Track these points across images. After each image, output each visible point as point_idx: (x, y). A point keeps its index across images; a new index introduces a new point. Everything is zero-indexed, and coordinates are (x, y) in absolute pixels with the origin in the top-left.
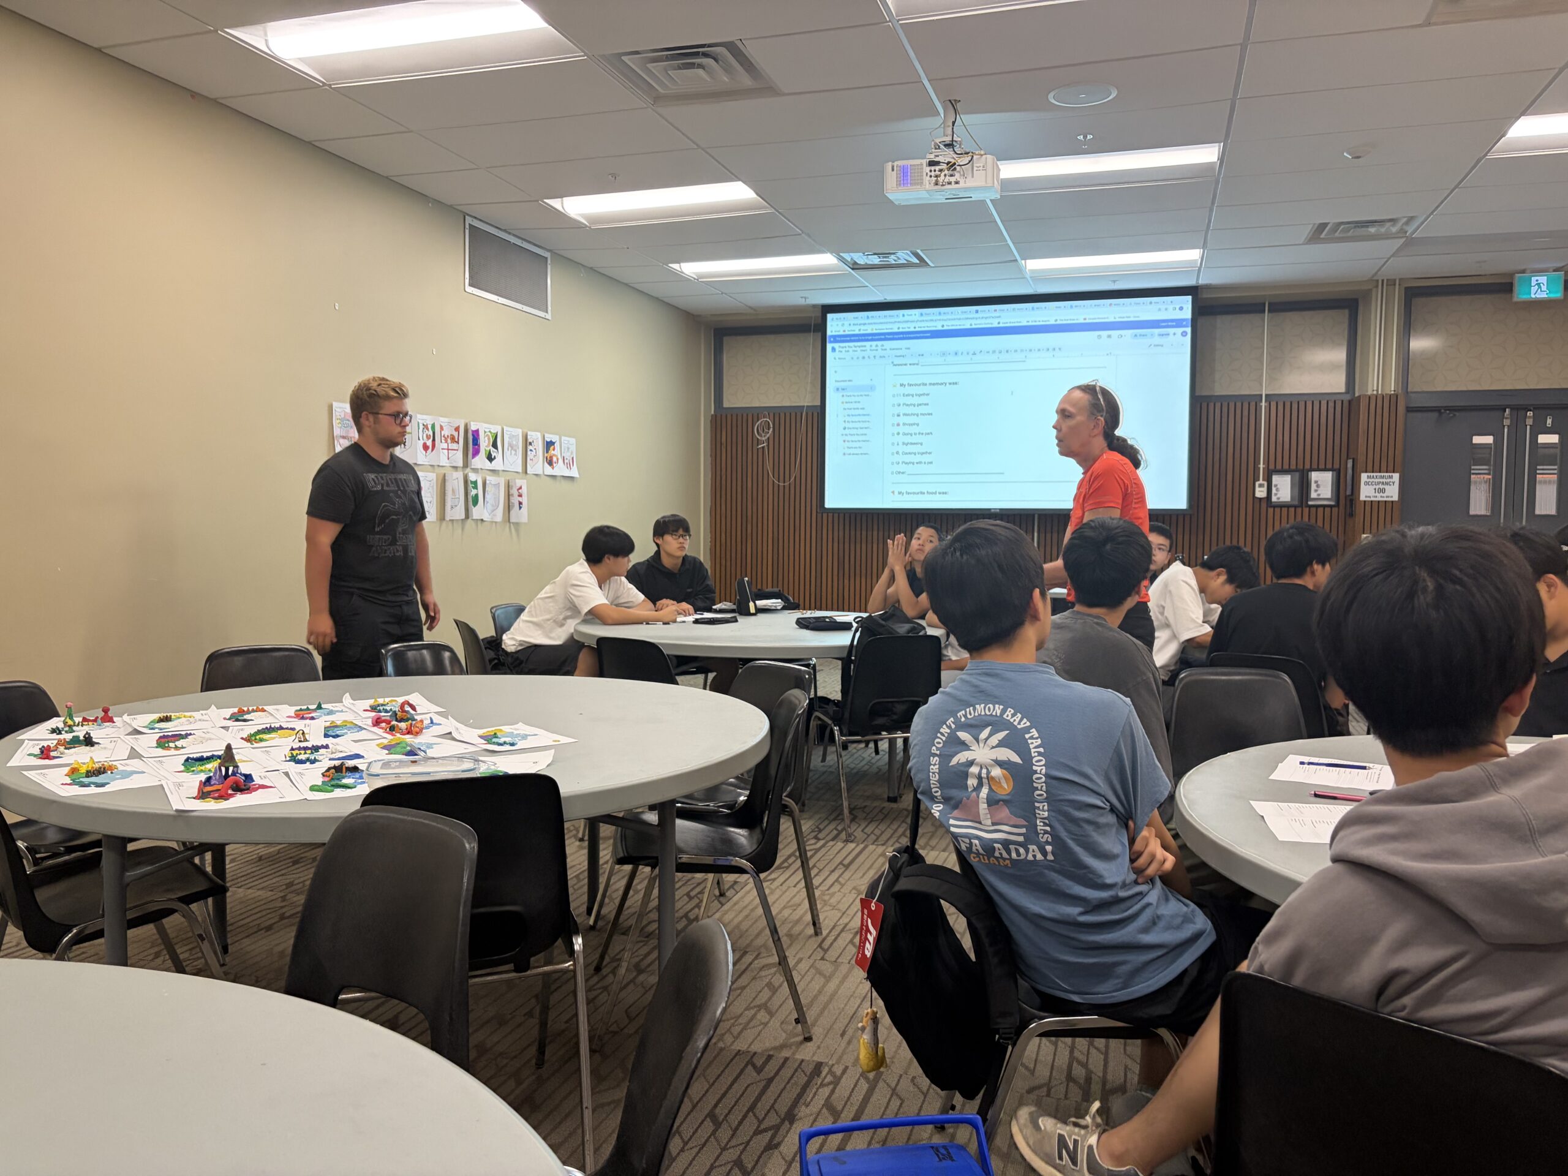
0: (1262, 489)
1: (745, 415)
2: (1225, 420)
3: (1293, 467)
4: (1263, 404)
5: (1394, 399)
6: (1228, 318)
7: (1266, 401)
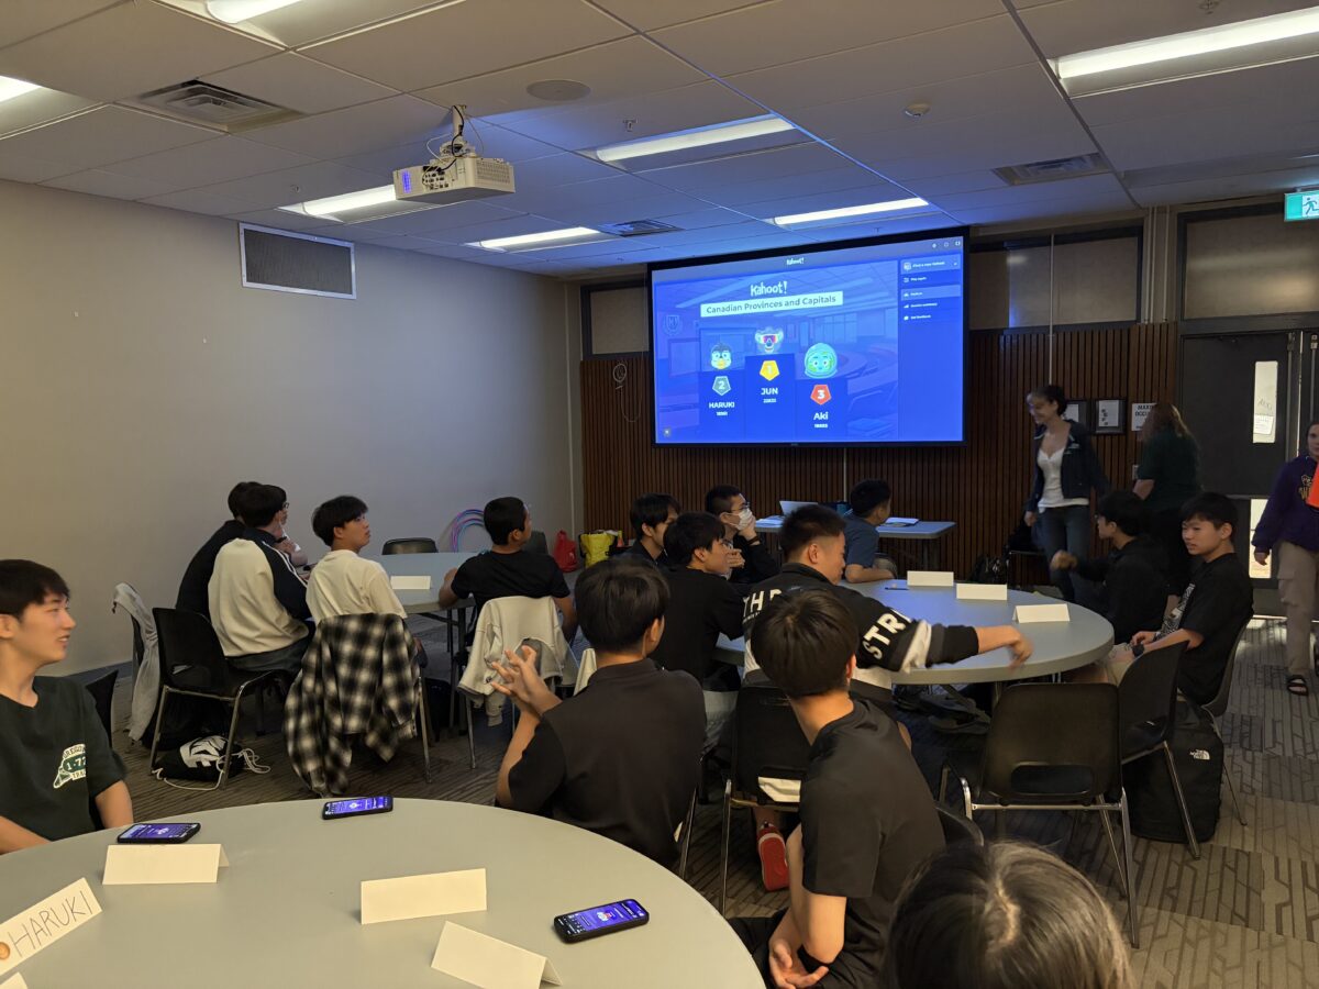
1: (606, 361)
3: (1081, 396)
4: (1051, 335)
5: (1164, 328)
7: (1053, 332)
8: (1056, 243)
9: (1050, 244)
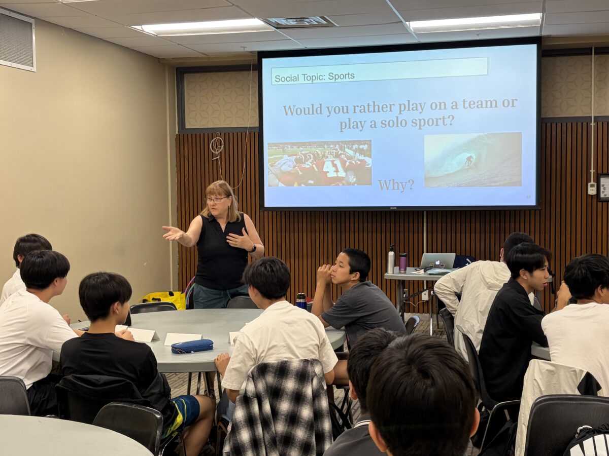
0: (592, 188)
1: (202, 135)
2: (564, 136)
4: (593, 124)
6: (565, 58)
7: (594, 122)
8: (595, 54)
9: (591, 54)
